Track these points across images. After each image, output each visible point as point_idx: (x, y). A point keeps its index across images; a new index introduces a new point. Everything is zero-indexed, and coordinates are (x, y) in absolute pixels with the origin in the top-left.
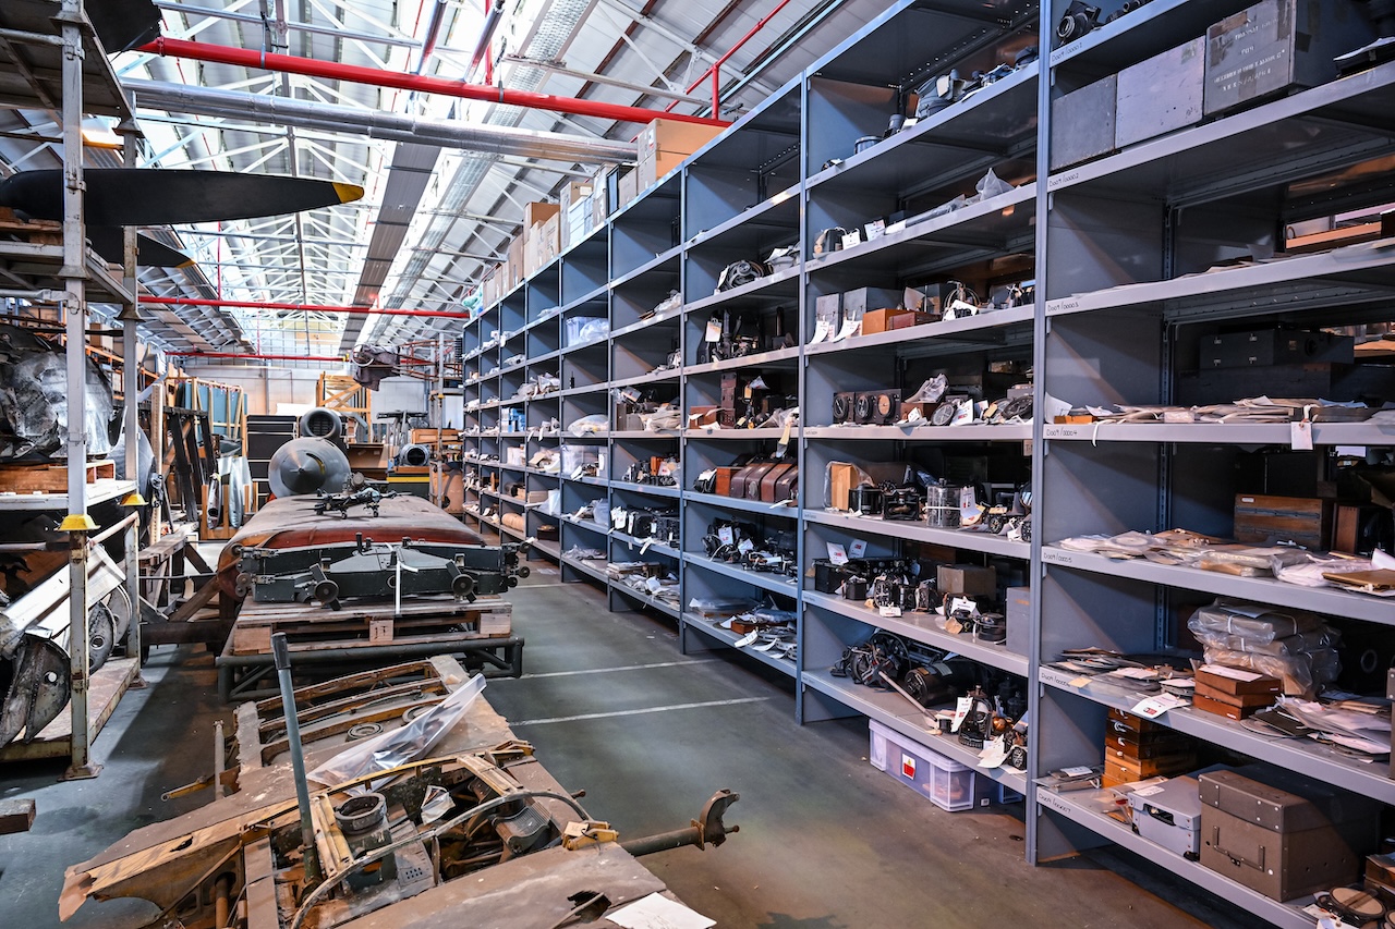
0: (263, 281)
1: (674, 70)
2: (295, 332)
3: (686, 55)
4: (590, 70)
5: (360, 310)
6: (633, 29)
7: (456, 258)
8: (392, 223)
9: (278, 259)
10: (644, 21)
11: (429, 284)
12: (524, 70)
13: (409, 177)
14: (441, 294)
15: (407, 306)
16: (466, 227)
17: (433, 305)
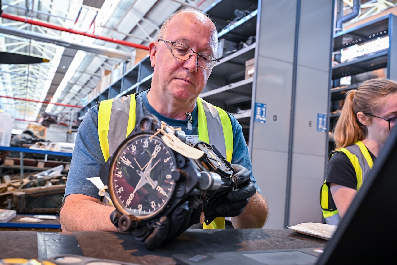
0: (11, 90)
1: (152, 35)
2: (20, 110)
3: (156, 31)
4: (127, 32)
5: (46, 102)
6: (141, 22)
7: (83, 87)
8: (60, 73)
9: (18, 82)
10: (144, 19)
11: (72, 96)
12: (105, 30)
13: (67, 58)
14: (77, 100)
15: (63, 103)
16: (86, 77)
17: (74, 103)
